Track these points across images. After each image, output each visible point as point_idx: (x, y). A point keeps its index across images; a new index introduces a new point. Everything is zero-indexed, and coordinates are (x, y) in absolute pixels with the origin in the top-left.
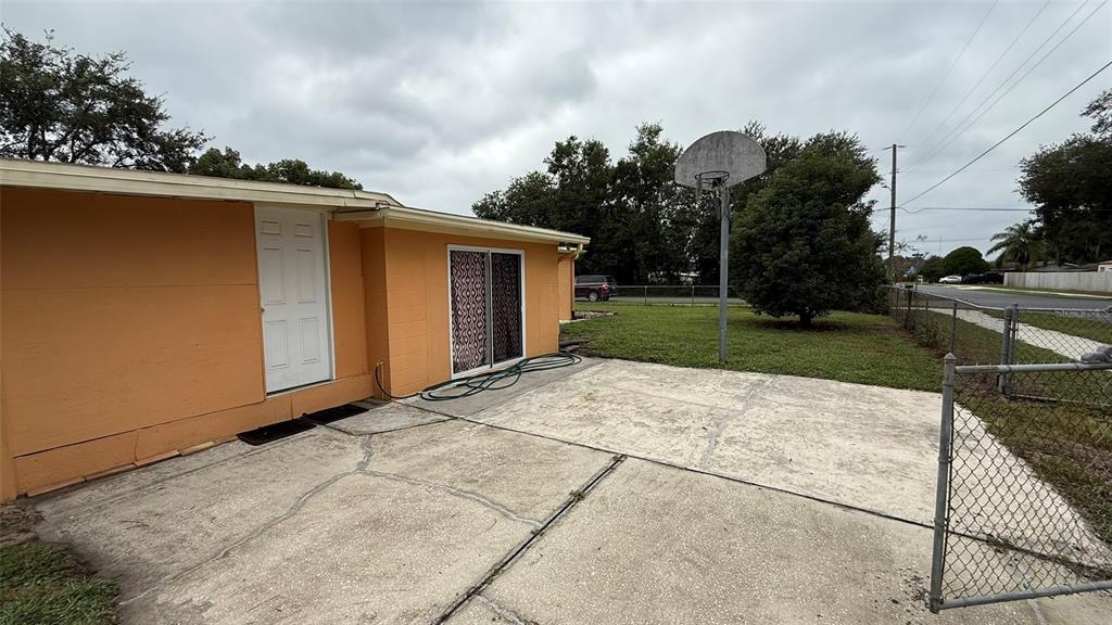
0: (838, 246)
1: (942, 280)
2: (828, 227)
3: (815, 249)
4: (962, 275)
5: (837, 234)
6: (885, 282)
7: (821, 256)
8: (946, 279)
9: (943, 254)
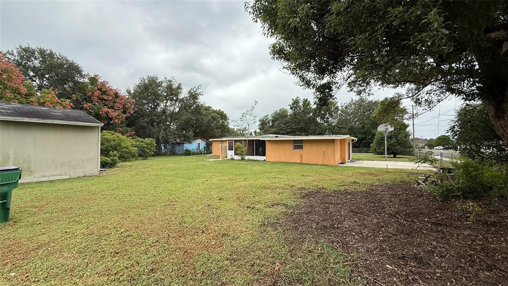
0: (403, 140)
1: (435, 148)
2: (400, 136)
3: (398, 141)
4: (443, 146)
5: (402, 137)
6: (413, 148)
7: (399, 142)
8: (437, 148)
9: (435, 138)
